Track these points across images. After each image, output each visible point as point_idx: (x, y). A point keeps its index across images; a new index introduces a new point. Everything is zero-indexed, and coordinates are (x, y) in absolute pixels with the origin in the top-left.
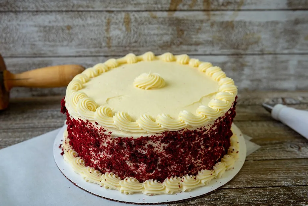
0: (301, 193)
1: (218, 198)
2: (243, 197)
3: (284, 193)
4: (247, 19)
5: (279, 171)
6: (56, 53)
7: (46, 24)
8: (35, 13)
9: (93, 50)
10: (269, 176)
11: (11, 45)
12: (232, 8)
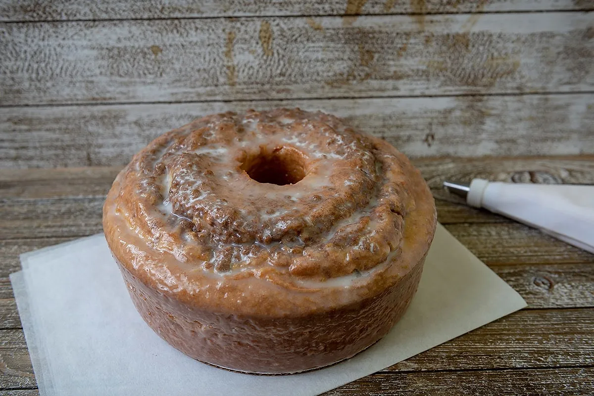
0: (543, 384)
1: (393, 393)
2: (438, 390)
3: (512, 384)
4: (495, 30)
5: (509, 335)
6: (134, 97)
7: (112, 43)
8: (91, 24)
9: (202, 90)
10: (490, 347)
11: (49, 84)
12: (467, 10)
